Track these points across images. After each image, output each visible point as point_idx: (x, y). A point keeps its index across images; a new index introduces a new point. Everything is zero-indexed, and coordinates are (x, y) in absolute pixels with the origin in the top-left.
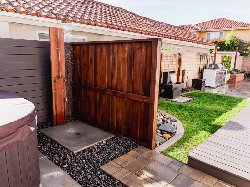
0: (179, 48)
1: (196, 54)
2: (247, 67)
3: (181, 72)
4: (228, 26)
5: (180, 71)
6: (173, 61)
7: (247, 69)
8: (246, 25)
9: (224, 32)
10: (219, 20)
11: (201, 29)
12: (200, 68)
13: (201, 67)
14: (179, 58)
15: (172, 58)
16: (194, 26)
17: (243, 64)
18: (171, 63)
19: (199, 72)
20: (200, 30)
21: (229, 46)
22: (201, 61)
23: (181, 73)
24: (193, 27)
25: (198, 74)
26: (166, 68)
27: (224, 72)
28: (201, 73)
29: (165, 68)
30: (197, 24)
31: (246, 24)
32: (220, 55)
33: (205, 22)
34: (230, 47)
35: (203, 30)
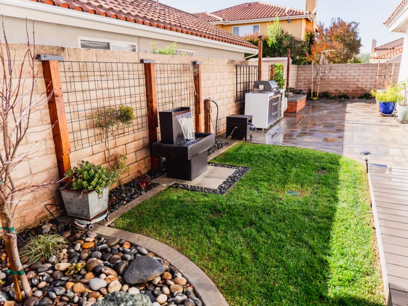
0: (192, 51)
1: (228, 63)
2: (303, 83)
3: (202, 105)
4: (265, 15)
5: (199, 103)
6: (182, 80)
7: (304, 86)
8: (292, 13)
9: (259, 25)
10: (250, 5)
11: (223, 20)
12: (237, 92)
13: (239, 90)
14: (194, 73)
15: (179, 75)
16: (212, 15)
17: (297, 79)
18: (178, 86)
19: (236, 101)
20: (222, 22)
21: (274, 47)
22: (239, 76)
23: (201, 107)
24: (210, 16)
25: (234, 104)
26: (167, 100)
27: (280, 95)
28: (240, 103)
29: (164, 100)
30: (216, 11)
31: (291, 10)
32: (267, 63)
33: (228, 9)
34: (276, 50)
35: (227, 22)
